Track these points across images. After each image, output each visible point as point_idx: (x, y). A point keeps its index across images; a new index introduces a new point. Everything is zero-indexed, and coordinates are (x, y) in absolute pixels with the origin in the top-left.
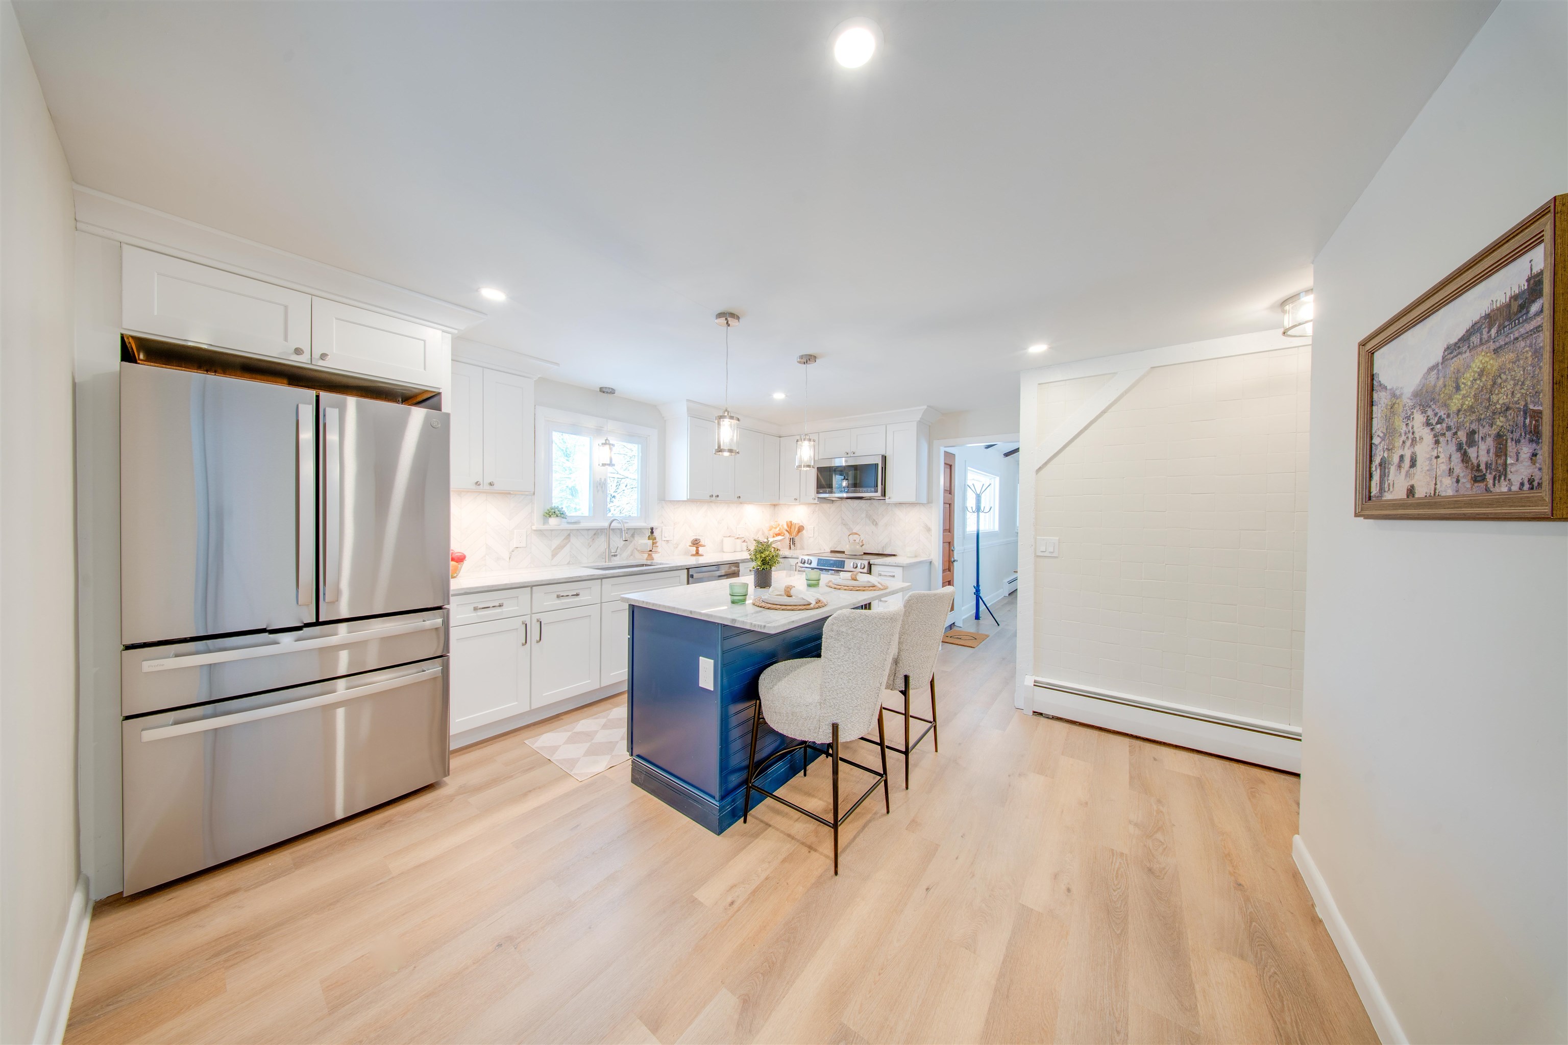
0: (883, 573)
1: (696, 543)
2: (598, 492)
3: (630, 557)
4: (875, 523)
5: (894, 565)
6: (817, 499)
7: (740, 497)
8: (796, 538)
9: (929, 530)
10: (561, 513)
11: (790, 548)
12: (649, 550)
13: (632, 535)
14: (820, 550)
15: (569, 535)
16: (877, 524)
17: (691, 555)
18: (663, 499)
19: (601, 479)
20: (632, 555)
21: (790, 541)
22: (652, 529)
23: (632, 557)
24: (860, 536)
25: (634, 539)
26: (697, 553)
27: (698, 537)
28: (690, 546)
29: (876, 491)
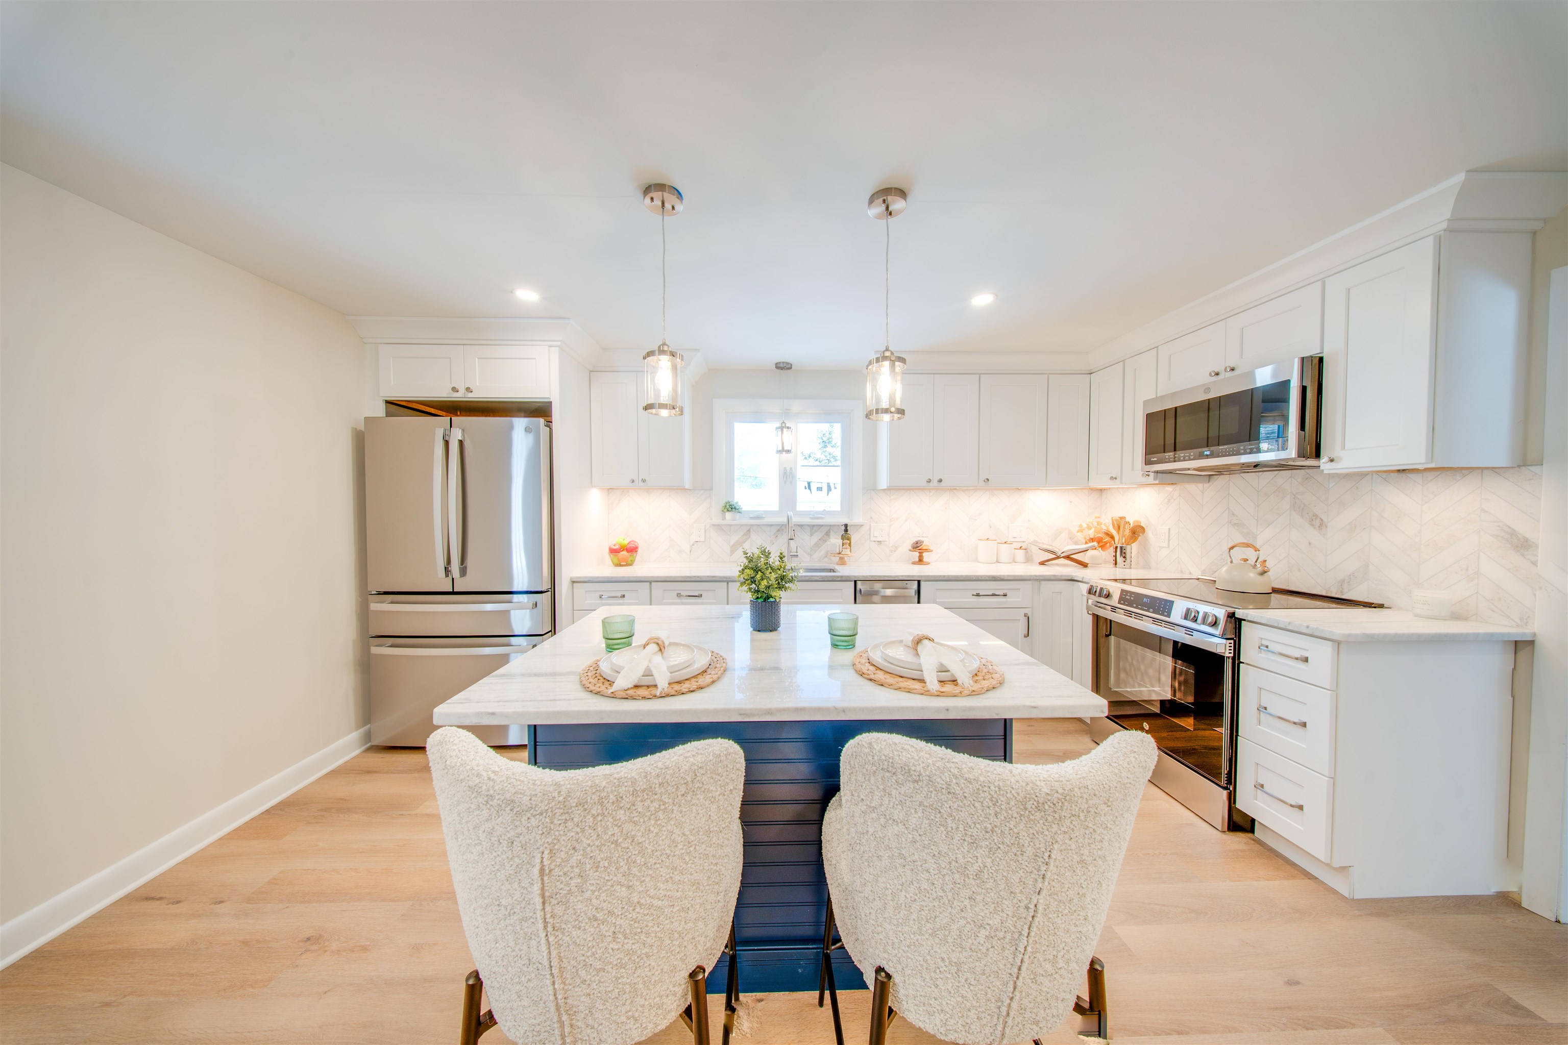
1: (917, 546)
2: (786, 481)
3: (823, 559)
6: (1152, 475)
7: (988, 480)
8: (1128, 547)
10: (739, 507)
11: (1116, 564)
12: (838, 551)
14: (1182, 572)
15: (749, 531)
16: (1322, 525)
17: (910, 563)
18: (871, 488)
19: (785, 468)
20: (826, 557)
21: (1116, 552)
22: (846, 526)
23: (826, 559)
24: (1256, 550)
25: (829, 538)
26: (920, 561)
27: (922, 539)
28: (909, 551)
29: (1284, 448)
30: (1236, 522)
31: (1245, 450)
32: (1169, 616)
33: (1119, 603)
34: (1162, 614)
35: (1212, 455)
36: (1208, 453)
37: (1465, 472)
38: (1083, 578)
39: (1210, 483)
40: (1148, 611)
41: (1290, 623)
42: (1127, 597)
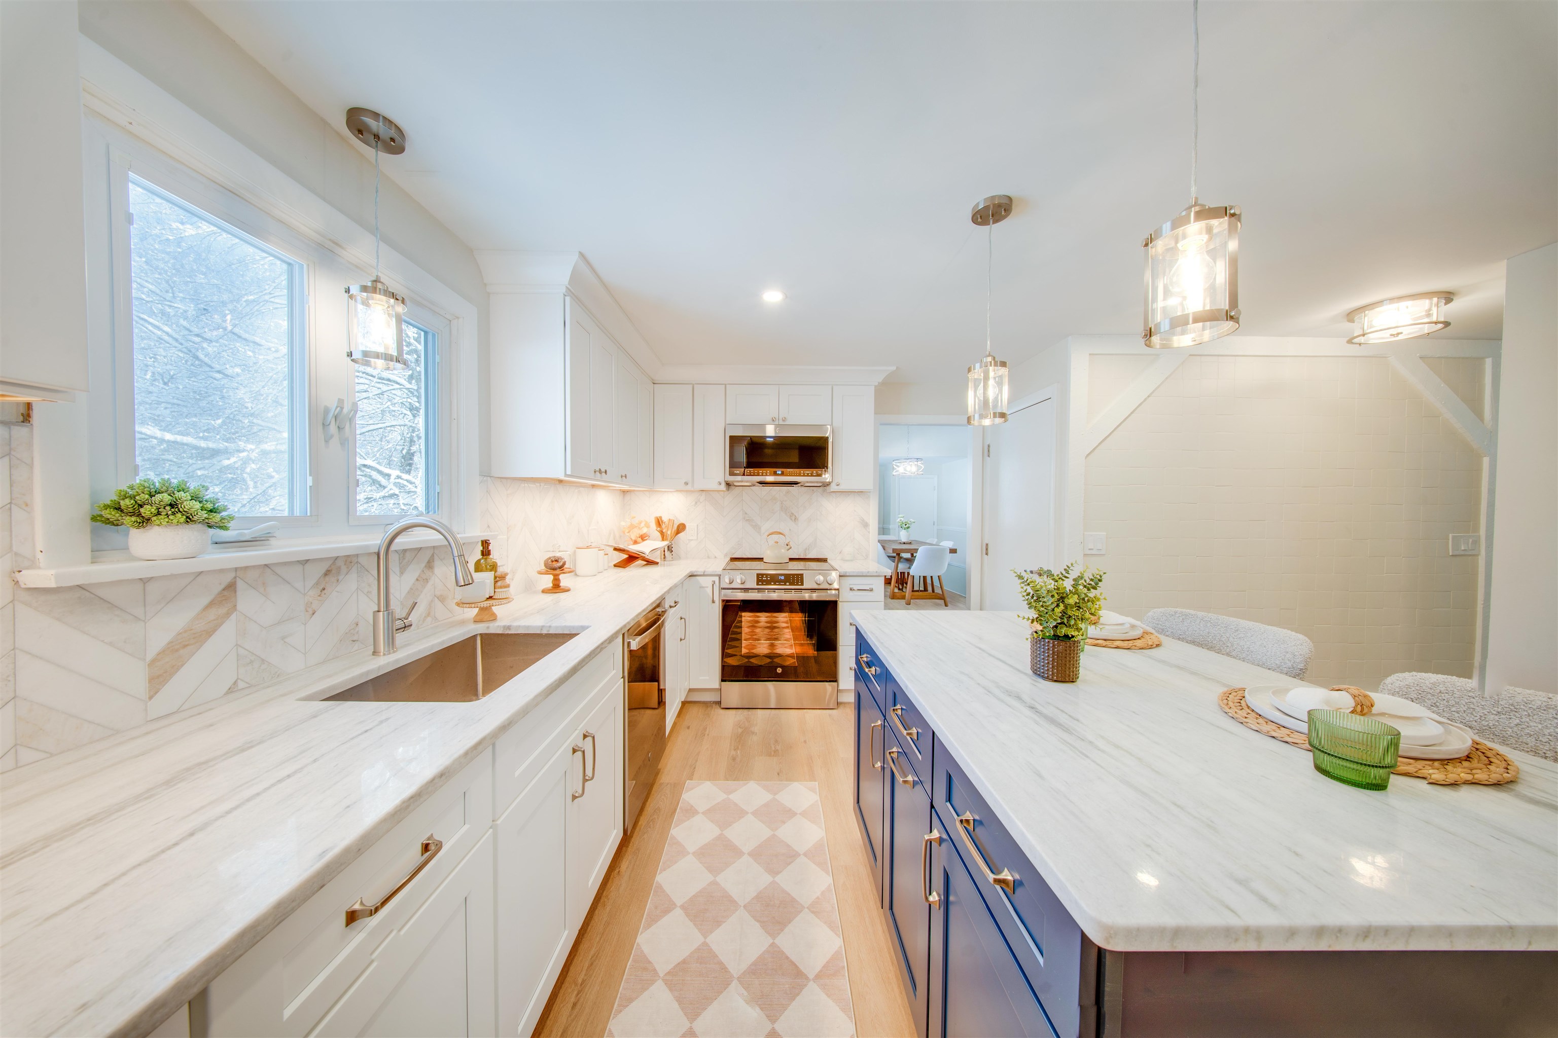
0: (855, 588)
2: (327, 441)
4: (794, 518)
5: (876, 574)
9: (865, 525)
10: (209, 506)
12: (484, 597)
13: (429, 562)
15: (231, 587)
16: (796, 519)
17: (544, 591)
18: (495, 473)
19: (341, 401)
22: (483, 545)
26: (556, 587)
28: (540, 573)
30: (748, 518)
31: (804, 474)
32: (802, 584)
33: (758, 584)
34: (797, 585)
35: (783, 474)
36: (780, 472)
37: (849, 493)
38: (704, 572)
39: (729, 492)
40: (785, 585)
41: (868, 572)
42: (764, 579)
